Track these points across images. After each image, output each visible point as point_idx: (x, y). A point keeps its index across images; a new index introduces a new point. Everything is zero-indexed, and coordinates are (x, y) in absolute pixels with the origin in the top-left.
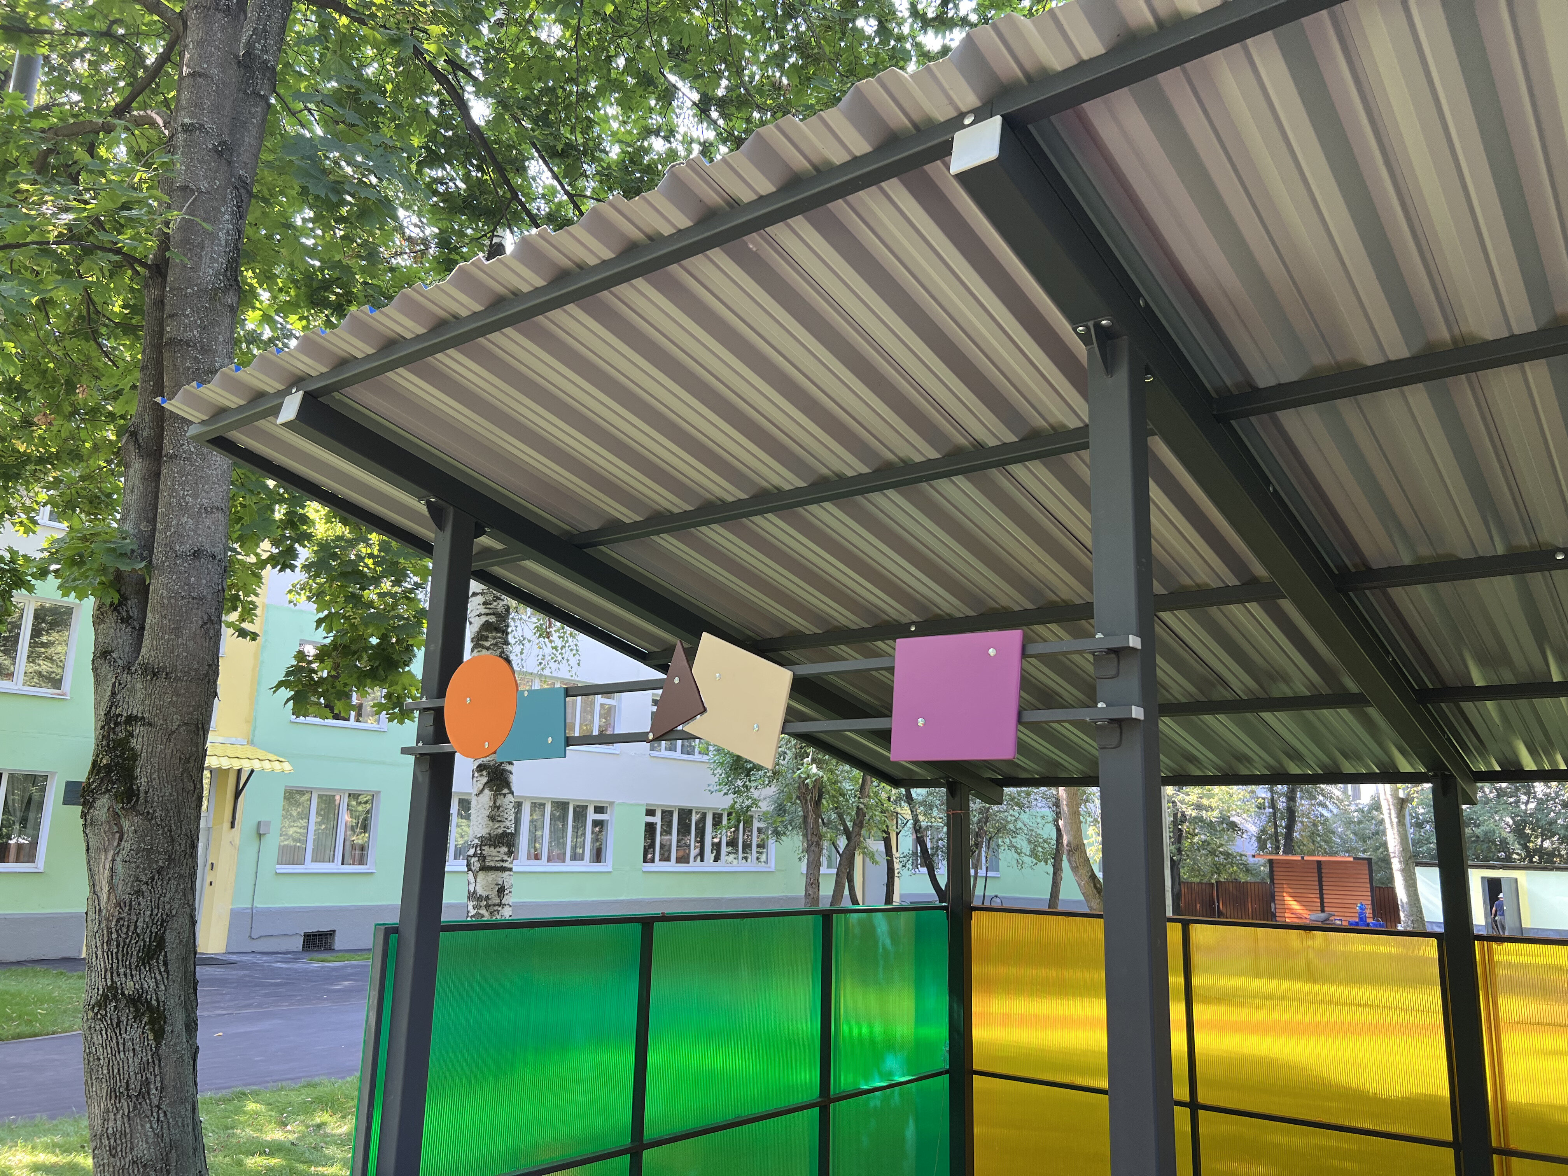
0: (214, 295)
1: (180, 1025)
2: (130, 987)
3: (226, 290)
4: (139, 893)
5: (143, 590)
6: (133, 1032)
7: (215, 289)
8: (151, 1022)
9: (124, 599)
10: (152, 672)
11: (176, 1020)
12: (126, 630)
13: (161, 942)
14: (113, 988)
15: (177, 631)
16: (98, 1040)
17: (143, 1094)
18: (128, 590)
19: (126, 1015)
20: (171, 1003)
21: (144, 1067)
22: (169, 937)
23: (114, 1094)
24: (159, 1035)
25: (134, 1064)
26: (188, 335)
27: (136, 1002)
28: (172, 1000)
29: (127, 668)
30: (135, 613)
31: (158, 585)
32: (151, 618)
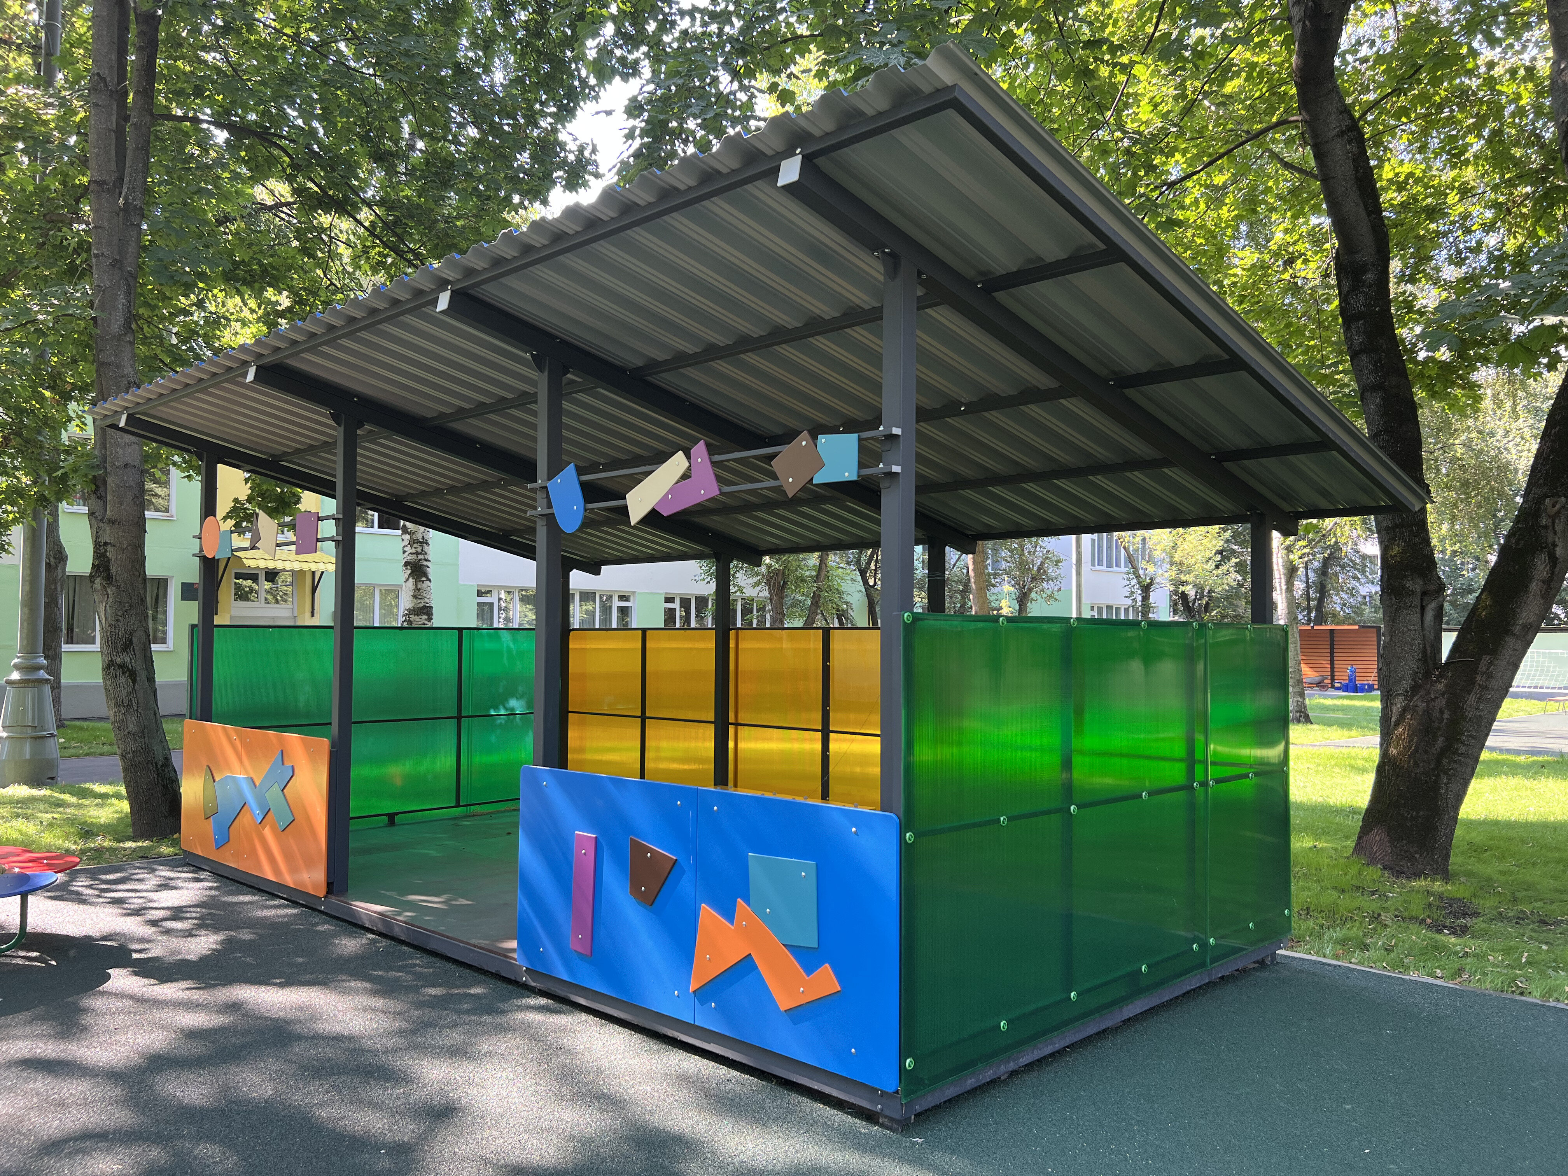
0: (119, 337)
1: (144, 678)
2: (119, 661)
3: (125, 334)
4: (118, 620)
5: (105, 483)
6: (122, 679)
7: (120, 335)
8: (130, 675)
9: (97, 488)
10: (112, 522)
11: (142, 676)
12: (100, 503)
13: (131, 641)
14: (112, 661)
15: (121, 503)
16: (108, 683)
17: (130, 705)
18: (99, 484)
19: (119, 672)
20: (138, 668)
21: (129, 694)
22: (134, 640)
23: (117, 704)
24: (134, 681)
25: (124, 693)
26: (109, 360)
27: (122, 666)
28: (139, 666)
29: (102, 520)
30: (103, 494)
31: (110, 480)
32: (109, 498)
